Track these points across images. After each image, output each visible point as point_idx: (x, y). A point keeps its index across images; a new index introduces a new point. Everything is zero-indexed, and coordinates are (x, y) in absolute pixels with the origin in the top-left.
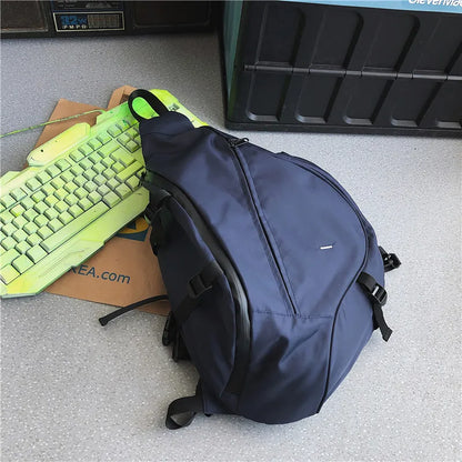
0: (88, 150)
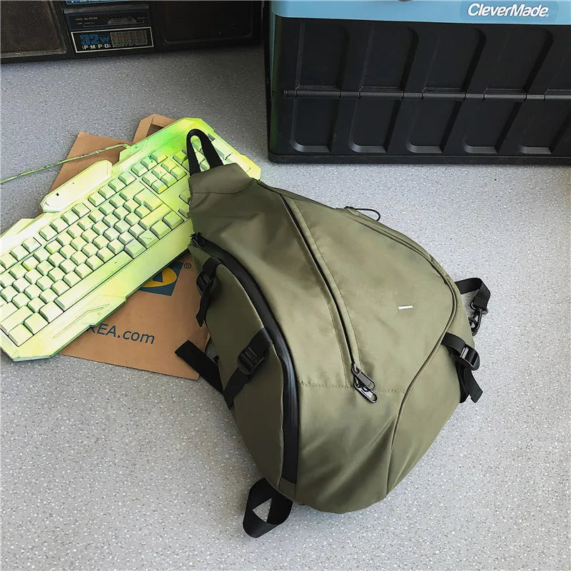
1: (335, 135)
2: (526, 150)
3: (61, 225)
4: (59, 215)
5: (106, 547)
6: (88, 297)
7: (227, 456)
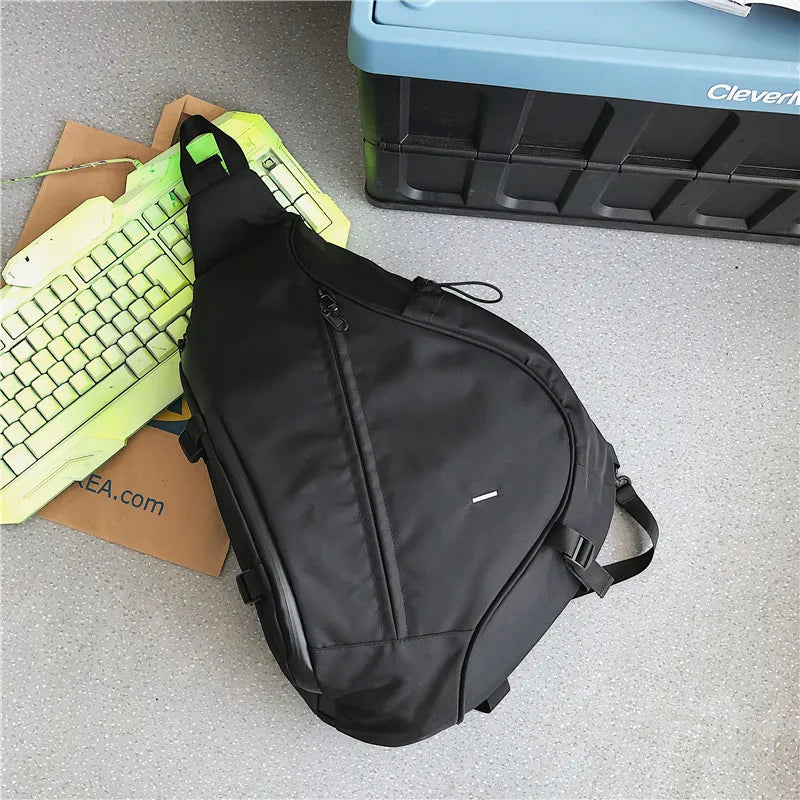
0: (105, 258)
1: (472, 191)
2: (799, 230)
3: (32, 315)
4: (29, 295)
6: (71, 439)
7: (248, 690)
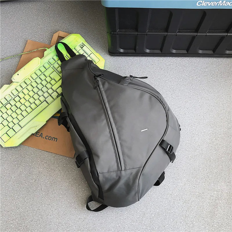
0: (39, 73)
1: (137, 47)
2: (228, 52)
4: (19, 84)
5: (38, 221)
6: (31, 122)
7: (83, 190)
